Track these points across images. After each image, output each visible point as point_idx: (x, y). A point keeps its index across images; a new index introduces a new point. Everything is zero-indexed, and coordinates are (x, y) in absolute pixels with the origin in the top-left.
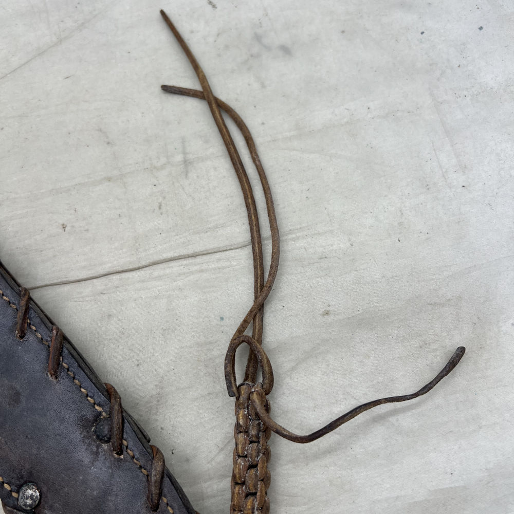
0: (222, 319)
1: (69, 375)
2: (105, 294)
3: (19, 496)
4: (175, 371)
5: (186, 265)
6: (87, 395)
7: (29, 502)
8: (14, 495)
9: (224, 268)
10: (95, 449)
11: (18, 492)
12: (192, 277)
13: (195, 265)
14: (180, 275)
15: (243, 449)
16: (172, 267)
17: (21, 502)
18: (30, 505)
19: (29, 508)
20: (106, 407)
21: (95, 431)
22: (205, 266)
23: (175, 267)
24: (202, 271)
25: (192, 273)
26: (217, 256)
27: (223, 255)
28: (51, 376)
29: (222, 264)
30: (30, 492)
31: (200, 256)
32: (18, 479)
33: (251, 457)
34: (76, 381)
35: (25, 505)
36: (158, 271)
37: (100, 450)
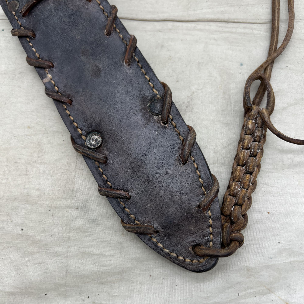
0: (242, 65)
1: (138, 65)
2: (161, 32)
3: (86, 139)
4: (203, 90)
5: (221, 27)
6: (149, 81)
7: (93, 143)
8: (83, 137)
9: (248, 34)
10: (148, 118)
11: (86, 136)
12: (224, 35)
13: (227, 28)
14: (215, 31)
15: (249, 143)
16: (211, 26)
17: (88, 143)
18: (94, 145)
19: (93, 147)
20: (161, 92)
21: (150, 106)
22: (234, 30)
23: (213, 26)
24: (232, 32)
25: (225, 32)
26: (244, 25)
27: (248, 25)
28: (126, 63)
29: (247, 31)
30: (95, 137)
31: (232, 23)
32: (88, 128)
33: (254, 149)
34: (143, 70)
35: (91, 144)
36: (200, 26)
37: (151, 119)
